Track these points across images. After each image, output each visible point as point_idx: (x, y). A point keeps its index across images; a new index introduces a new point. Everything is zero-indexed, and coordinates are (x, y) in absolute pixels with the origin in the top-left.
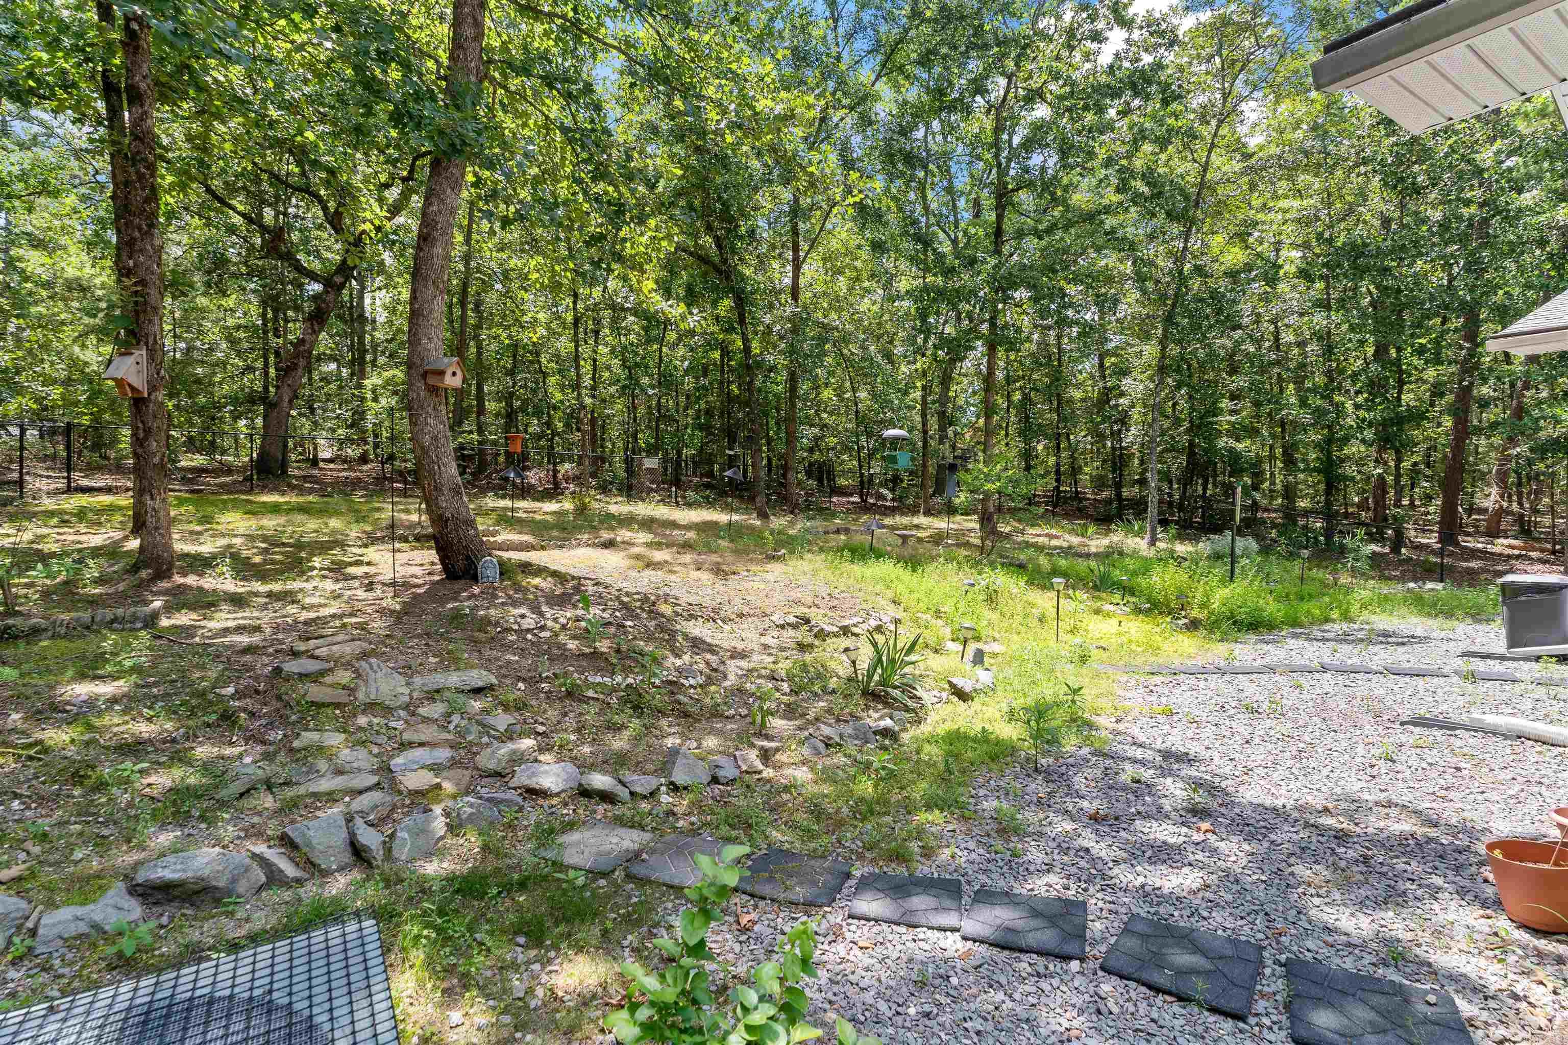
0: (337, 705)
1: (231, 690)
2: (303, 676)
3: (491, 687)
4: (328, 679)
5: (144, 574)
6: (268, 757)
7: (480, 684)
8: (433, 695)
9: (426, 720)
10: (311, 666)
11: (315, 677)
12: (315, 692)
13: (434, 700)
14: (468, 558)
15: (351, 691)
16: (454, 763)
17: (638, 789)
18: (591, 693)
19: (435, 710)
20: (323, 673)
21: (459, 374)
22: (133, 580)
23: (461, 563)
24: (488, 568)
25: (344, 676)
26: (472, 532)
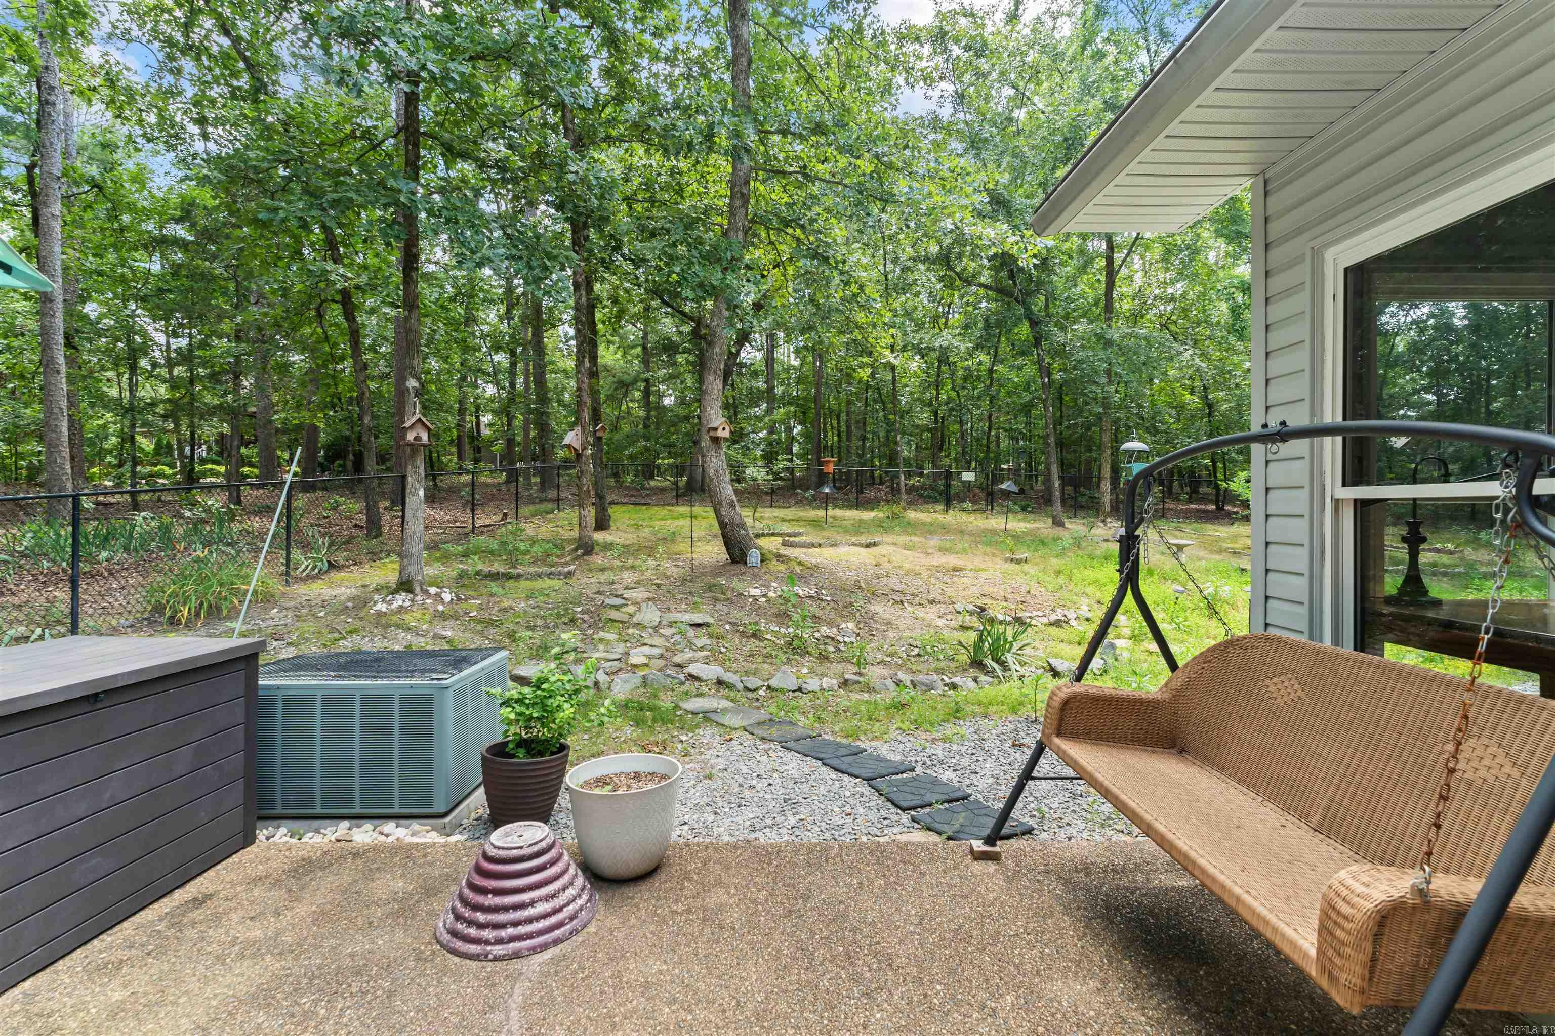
0: (622, 622)
1: (579, 609)
2: (612, 606)
3: (707, 625)
4: (623, 610)
5: (579, 552)
6: (582, 640)
7: (700, 621)
8: (671, 624)
9: (661, 635)
10: (618, 601)
11: (617, 607)
12: (614, 614)
13: (671, 627)
14: (741, 550)
15: (631, 616)
16: (661, 656)
17: (749, 686)
18: (768, 637)
19: (667, 632)
20: (622, 606)
21: (727, 429)
22: (574, 555)
23: (737, 553)
24: (754, 557)
25: (631, 609)
26: (743, 532)
